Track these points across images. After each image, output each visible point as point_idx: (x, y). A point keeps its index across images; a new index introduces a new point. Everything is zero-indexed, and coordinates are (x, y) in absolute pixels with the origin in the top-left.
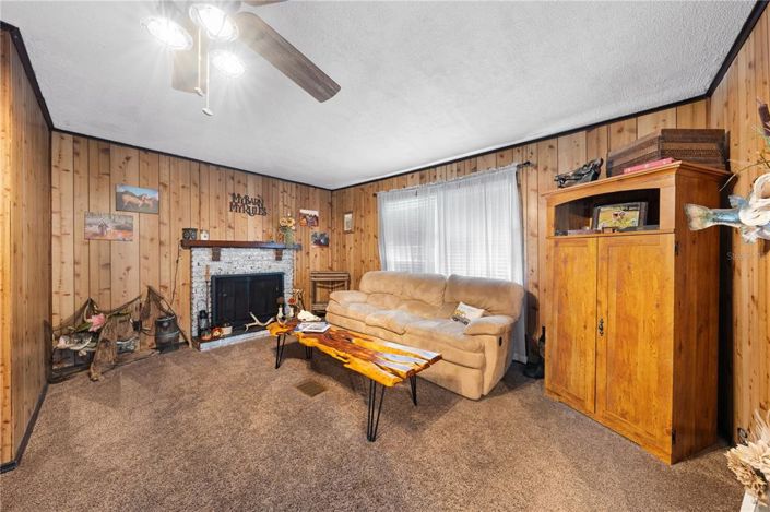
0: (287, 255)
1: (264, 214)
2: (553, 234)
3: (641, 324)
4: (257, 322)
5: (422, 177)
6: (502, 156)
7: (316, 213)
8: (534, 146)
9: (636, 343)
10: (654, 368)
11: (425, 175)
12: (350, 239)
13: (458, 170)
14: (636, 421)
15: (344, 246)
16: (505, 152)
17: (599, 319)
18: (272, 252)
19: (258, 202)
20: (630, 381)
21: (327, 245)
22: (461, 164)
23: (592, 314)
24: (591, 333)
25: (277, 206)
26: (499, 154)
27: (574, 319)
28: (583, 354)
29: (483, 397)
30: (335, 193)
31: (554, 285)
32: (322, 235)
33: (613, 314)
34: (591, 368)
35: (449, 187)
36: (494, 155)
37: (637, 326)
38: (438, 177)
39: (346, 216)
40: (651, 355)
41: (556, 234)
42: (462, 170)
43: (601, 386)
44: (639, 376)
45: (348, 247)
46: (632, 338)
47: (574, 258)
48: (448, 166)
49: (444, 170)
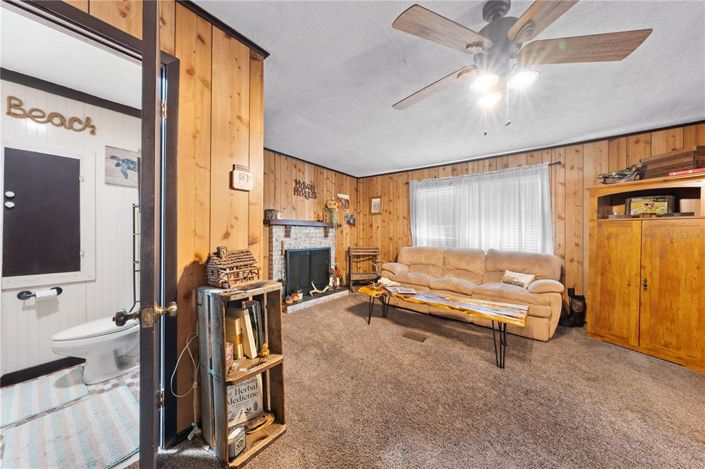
0: (332, 232)
1: (315, 198)
2: (595, 218)
3: (683, 282)
4: (316, 290)
5: (453, 170)
6: (532, 156)
7: (347, 197)
8: (561, 150)
9: (678, 294)
10: (694, 310)
11: (457, 169)
12: (377, 221)
13: (490, 166)
14: (679, 349)
15: (371, 226)
16: (535, 154)
17: (643, 279)
18: (322, 230)
19: (312, 187)
20: (673, 321)
21: (354, 225)
22: (493, 161)
23: (636, 275)
24: (635, 290)
25: (323, 191)
26: (529, 154)
27: (617, 279)
28: (627, 304)
29: (550, 339)
30: (361, 180)
31: (597, 255)
32: (352, 216)
33: (656, 276)
34: (634, 314)
35: (483, 179)
36: (525, 155)
37: (679, 283)
38: (470, 171)
39: (373, 200)
40: (692, 302)
41: (598, 218)
42: (494, 165)
43: (644, 327)
44: (680, 317)
45: (374, 227)
46: (675, 291)
47: (618, 235)
48: (480, 162)
49: (476, 166)
